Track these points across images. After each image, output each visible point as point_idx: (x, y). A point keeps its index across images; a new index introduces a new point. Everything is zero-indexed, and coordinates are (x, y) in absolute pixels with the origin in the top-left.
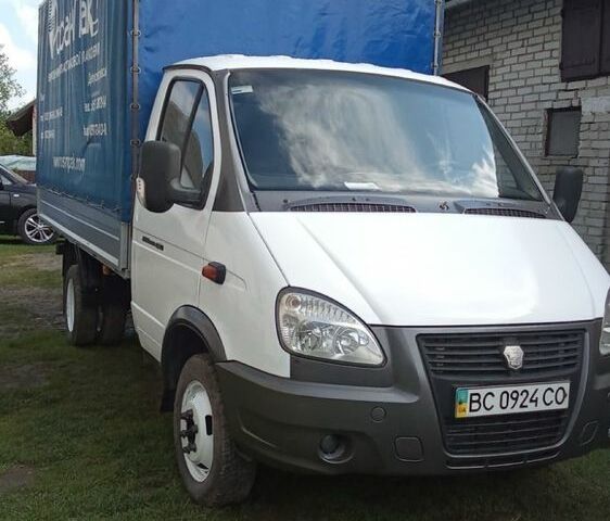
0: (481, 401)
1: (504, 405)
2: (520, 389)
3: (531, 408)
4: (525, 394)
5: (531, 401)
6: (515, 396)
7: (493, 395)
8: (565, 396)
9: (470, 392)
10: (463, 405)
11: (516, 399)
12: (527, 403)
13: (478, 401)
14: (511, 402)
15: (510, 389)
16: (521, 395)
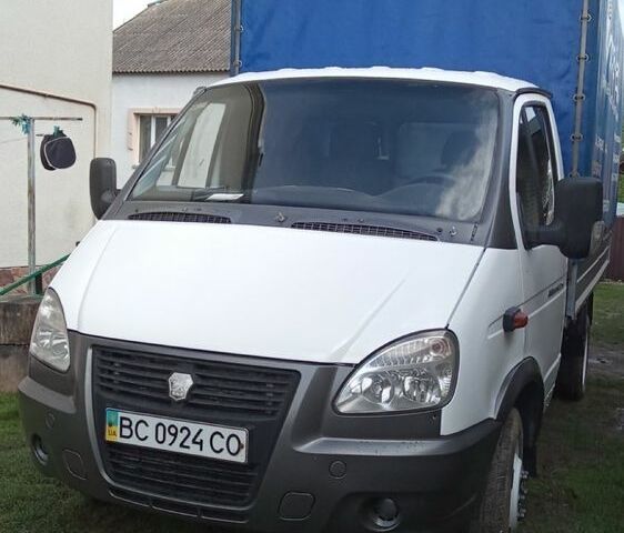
0: (133, 428)
1: (160, 439)
2: (180, 424)
3: (194, 450)
4: (185, 432)
5: (194, 442)
6: (173, 430)
7: (147, 425)
8: (240, 446)
9: (121, 414)
10: (113, 428)
11: (175, 435)
12: (188, 442)
13: (129, 427)
14: (169, 438)
15: (167, 422)
16: (181, 431)
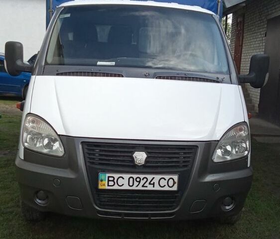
0: (115, 181)
1: (131, 184)
2: (142, 176)
3: (150, 188)
4: (145, 180)
5: (150, 184)
6: (138, 180)
7: (123, 178)
8: (174, 183)
9: (108, 175)
10: (103, 182)
11: (139, 182)
12: (147, 184)
13: (113, 181)
14: (136, 183)
15: (135, 176)
16: (143, 180)
